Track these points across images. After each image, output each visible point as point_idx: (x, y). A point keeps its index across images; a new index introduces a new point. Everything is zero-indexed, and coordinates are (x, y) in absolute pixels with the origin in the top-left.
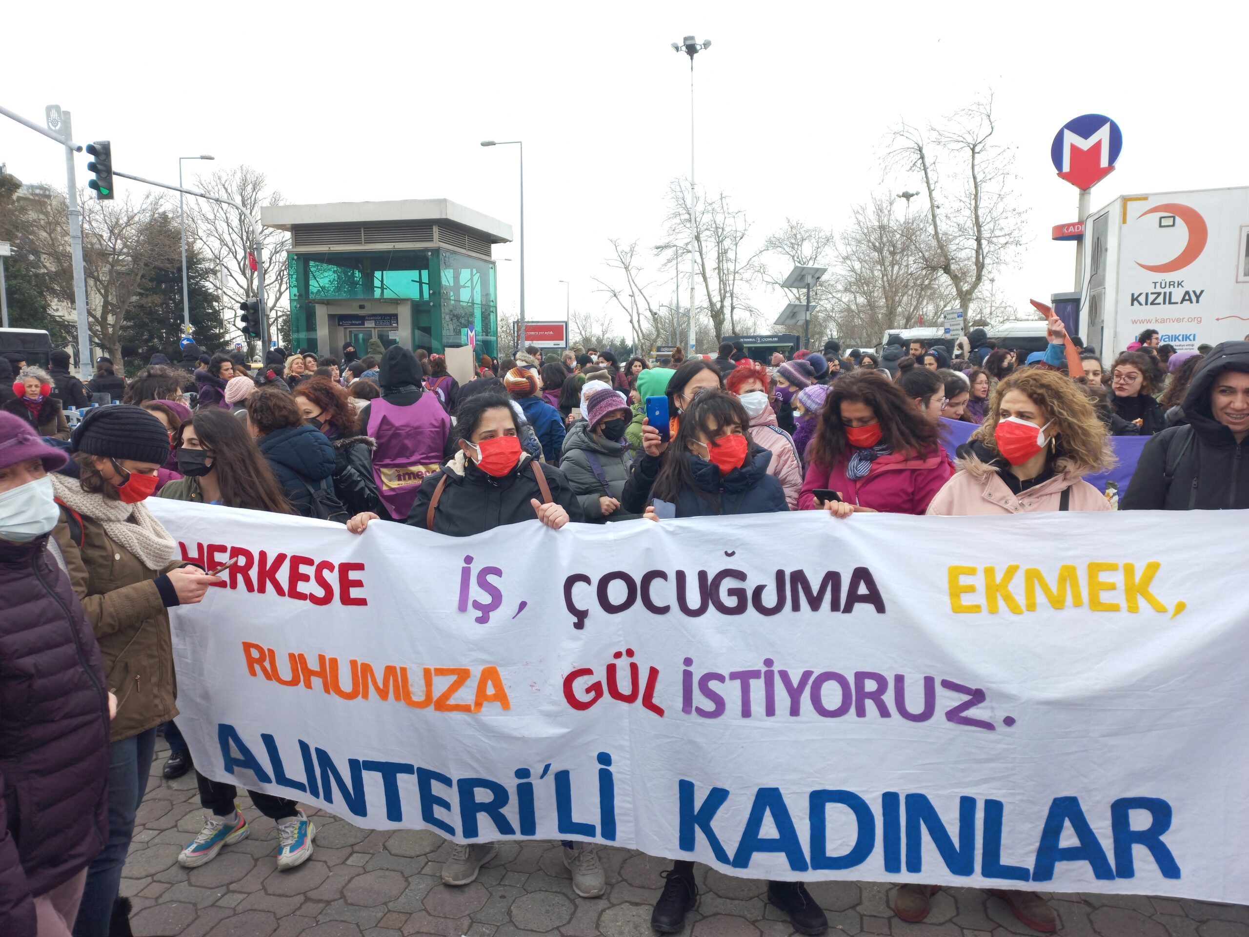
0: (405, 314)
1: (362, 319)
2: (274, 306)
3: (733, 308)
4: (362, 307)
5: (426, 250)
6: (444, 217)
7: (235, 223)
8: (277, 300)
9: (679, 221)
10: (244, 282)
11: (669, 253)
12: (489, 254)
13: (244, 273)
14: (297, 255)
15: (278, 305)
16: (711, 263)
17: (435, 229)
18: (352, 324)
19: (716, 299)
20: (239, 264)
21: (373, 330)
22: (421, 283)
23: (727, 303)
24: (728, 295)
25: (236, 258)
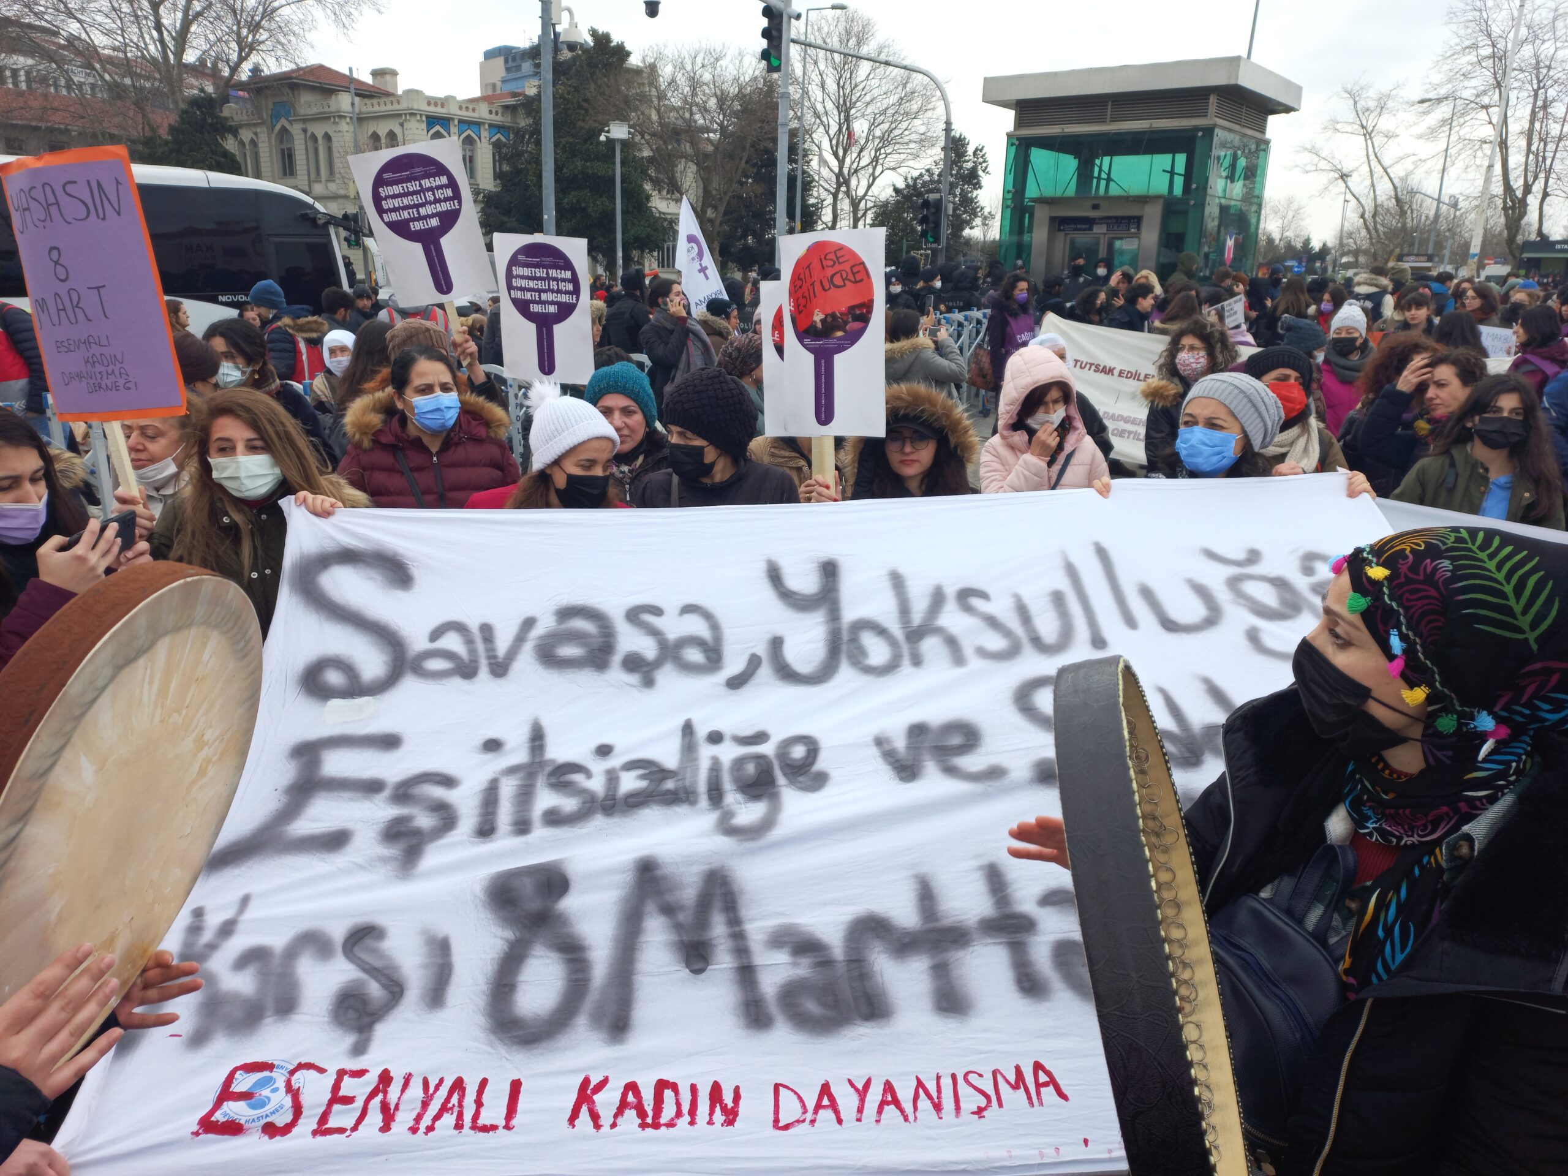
0: (1153, 217)
1: (1089, 222)
2: (866, 194)
3: (1546, 194)
4: (1095, 207)
5: (1196, 129)
6: (1232, 82)
7: (832, 86)
8: (869, 187)
9: (1475, 59)
10: (834, 163)
11: (1444, 111)
12: (1262, 129)
13: (835, 154)
14: (1018, 139)
15: (870, 193)
16: (1518, 123)
17: (1213, 99)
18: (1075, 229)
19: (1518, 184)
20: (831, 140)
21: (1102, 237)
22: (1172, 173)
23: (1538, 187)
24: (1542, 175)
25: (827, 133)
